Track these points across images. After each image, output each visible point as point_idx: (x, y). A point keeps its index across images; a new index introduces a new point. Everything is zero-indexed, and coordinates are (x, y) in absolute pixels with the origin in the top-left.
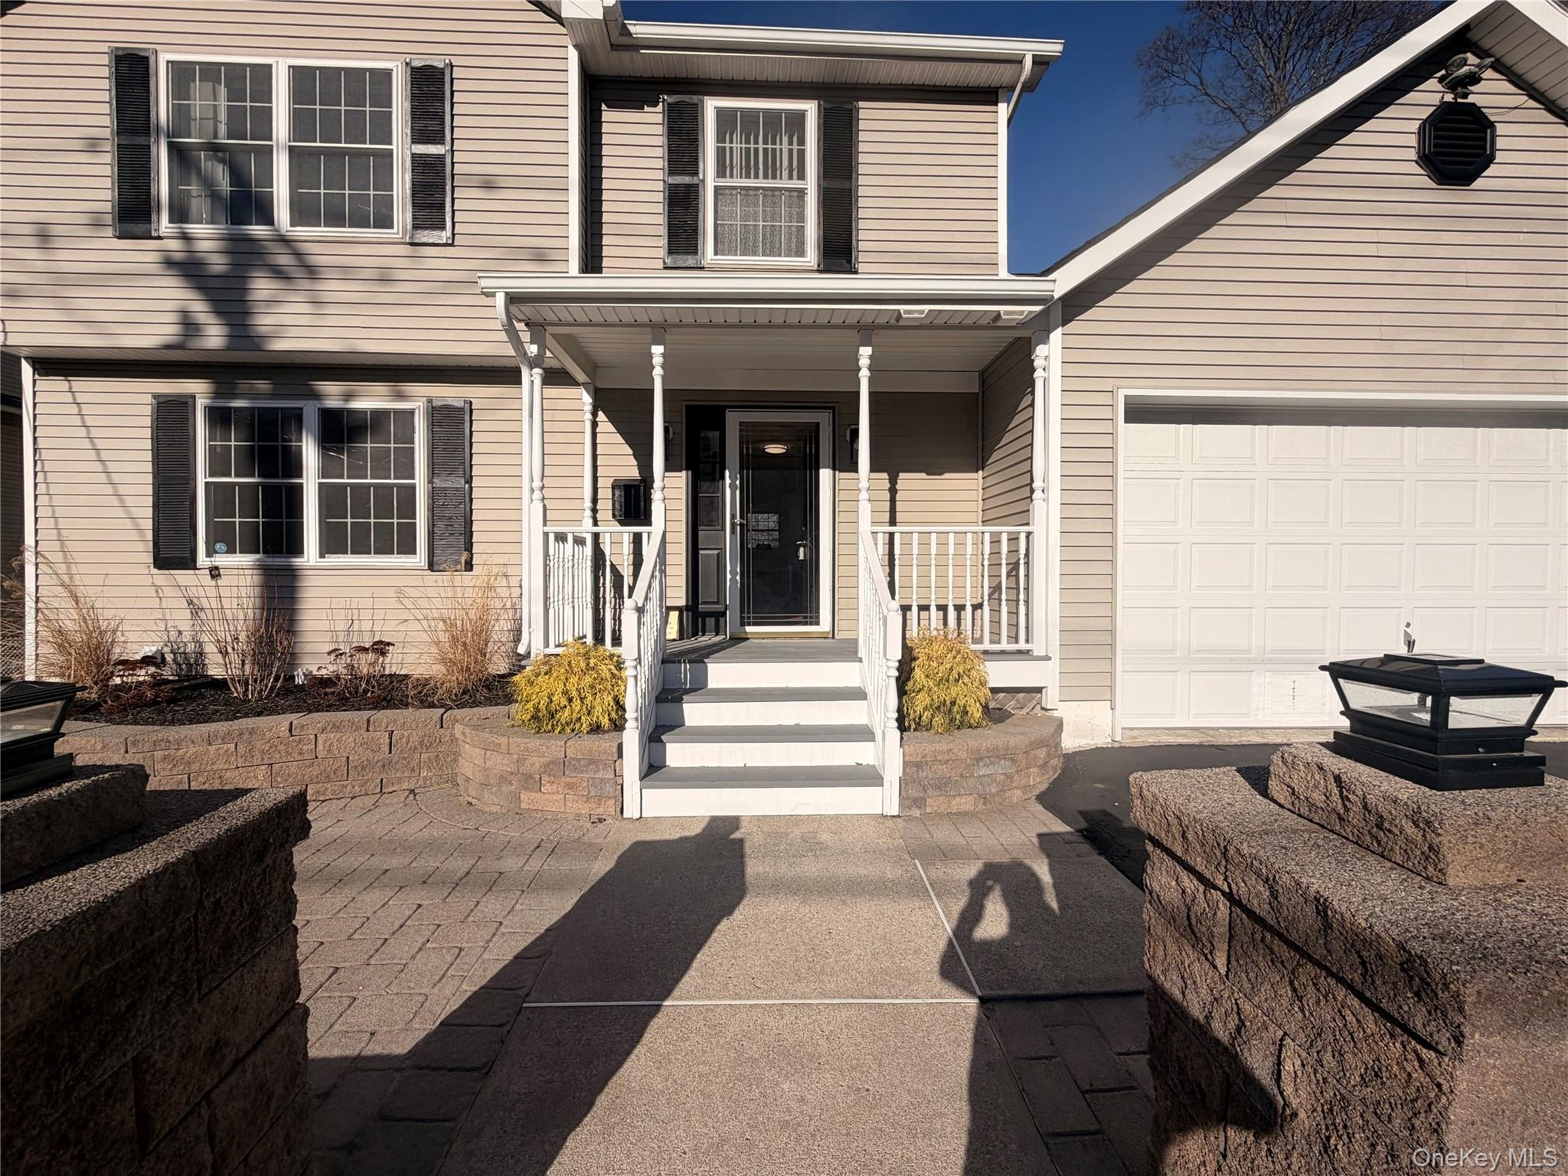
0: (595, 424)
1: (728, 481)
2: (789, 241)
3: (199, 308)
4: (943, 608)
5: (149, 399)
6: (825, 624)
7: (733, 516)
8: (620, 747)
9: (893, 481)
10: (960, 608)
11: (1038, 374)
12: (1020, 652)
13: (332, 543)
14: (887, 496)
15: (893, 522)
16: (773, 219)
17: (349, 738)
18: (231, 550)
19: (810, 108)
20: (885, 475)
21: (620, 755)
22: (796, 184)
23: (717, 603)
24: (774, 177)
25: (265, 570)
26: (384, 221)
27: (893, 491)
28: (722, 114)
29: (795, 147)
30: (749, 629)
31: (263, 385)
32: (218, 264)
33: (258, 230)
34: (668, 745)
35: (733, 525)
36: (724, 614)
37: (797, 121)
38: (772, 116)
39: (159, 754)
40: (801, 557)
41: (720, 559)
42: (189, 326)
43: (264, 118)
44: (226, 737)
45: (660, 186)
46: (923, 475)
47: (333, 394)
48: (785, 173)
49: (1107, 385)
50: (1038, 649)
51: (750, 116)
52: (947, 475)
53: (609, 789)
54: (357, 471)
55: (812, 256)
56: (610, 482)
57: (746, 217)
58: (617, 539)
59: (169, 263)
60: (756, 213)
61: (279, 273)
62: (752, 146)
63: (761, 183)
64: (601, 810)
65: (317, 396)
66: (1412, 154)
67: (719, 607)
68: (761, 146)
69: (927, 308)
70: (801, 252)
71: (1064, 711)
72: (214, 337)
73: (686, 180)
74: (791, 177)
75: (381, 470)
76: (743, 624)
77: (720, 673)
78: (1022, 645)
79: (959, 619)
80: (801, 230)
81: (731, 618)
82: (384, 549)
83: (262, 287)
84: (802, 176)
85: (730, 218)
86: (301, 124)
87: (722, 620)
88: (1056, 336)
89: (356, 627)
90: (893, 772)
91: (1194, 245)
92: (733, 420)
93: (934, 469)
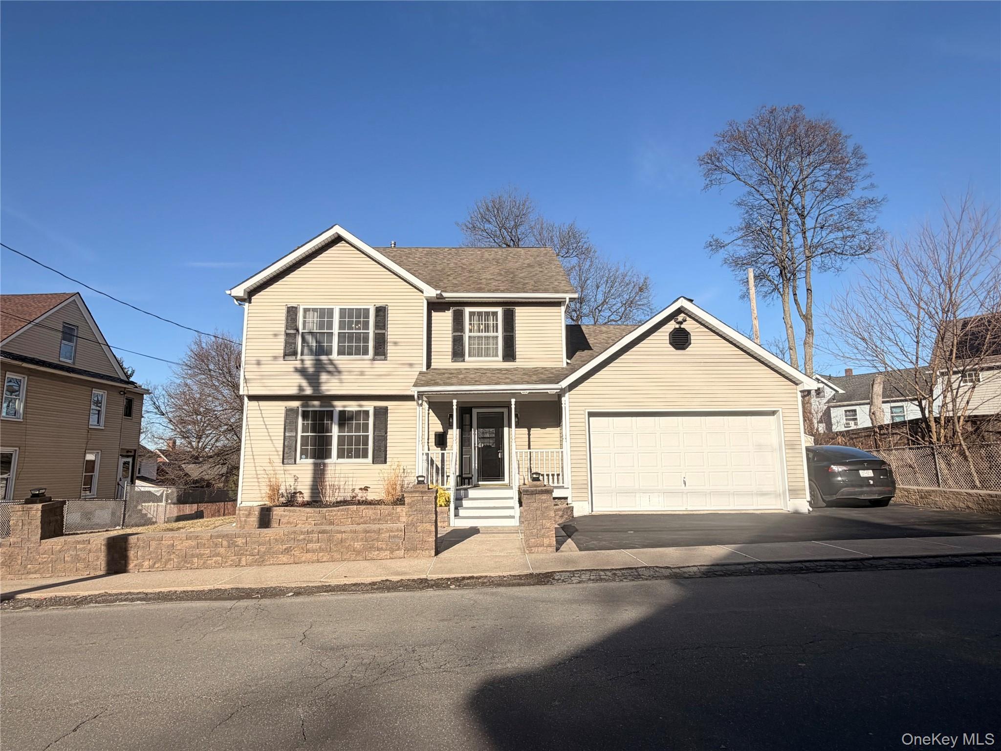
0: (429, 414)
1: (473, 432)
2: (493, 352)
3: (304, 383)
4: (548, 475)
5: (284, 408)
6: (506, 481)
7: (475, 444)
8: (449, 509)
9: (529, 431)
10: (553, 475)
11: (563, 406)
12: (560, 487)
13: (341, 455)
14: (527, 436)
15: (529, 448)
16: (488, 345)
17: (371, 512)
18: (306, 458)
19: (499, 310)
20: (526, 429)
21: (449, 511)
22: (495, 334)
23: (469, 474)
24: (488, 332)
25: (315, 464)
26: (366, 352)
27: (529, 435)
28: (472, 314)
29: (495, 322)
30: (480, 483)
31: (316, 403)
32: (311, 370)
33: (323, 358)
34: (460, 510)
35: (475, 447)
36: (471, 478)
37: (495, 314)
38: (487, 313)
39: (327, 514)
40: (500, 457)
41: (470, 459)
42: (301, 388)
43: (330, 325)
44: (342, 510)
45: (451, 336)
46: (539, 429)
47: (339, 406)
48: (492, 331)
49: (583, 408)
50: (565, 485)
51: (480, 314)
52: (547, 429)
53: (446, 519)
54: (350, 431)
55: (500, 358)
56: (434, 433)
57: (479, 344)
58: (435, 453)
59: (297, 370)
60: (482, 343)
61: (329, 372)
62: (481, 322)
63: (484, 334)
64: (444, 525)
65: (333, 406)
66: (668, 342)
67: (470, 476)
68: (483, 322)
69: (528, 391)
70: (497, 356)
71: (574, 504)
72: (309, 391)
73: (460, 334)
74: (493, 332)
75: (358, 430)
76: (478, 481)
77: (472, 493)
78: (561, 484)
79: (553, 479)
80: (497, 348)
81: (475, 478)
82: (357, 456)
83: (324, 377)
84: (497, 331)
85: (474, 345)
86: (342, 325)
87: (471, 480)
88: (567, 395)
89: (347, 484)
90: (517, 515)
91: (611, 365)
92: (475, 412)
93: (543, 427)
